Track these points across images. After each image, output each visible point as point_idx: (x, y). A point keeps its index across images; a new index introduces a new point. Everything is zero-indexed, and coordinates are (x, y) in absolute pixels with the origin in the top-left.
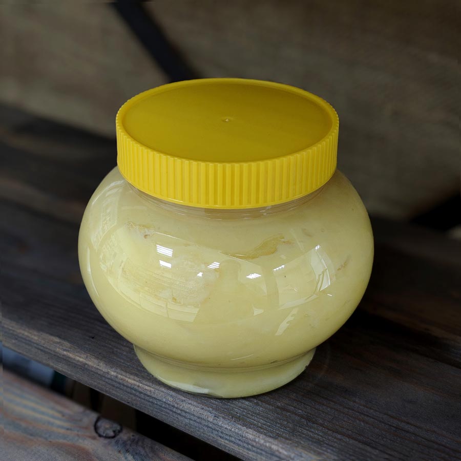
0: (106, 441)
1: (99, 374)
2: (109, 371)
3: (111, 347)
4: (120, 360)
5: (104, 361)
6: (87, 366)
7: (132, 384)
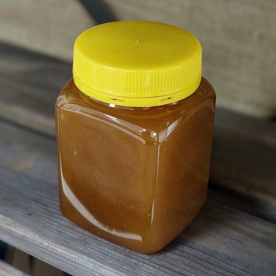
1: (35, 244)
2: (43, 242)
3: (44, 222)
4: (51, 233)
5: (39, 234)
6: (25, 237)
7: (61, 253)
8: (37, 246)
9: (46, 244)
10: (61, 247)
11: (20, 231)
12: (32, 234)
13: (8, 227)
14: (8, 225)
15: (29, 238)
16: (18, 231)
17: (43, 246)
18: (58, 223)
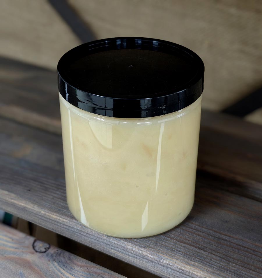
0: (41, 255)
1: (34, 213)
2: (41, 211)
3: (41, 195)
4: (47, 203)
5: (37, 205)
6: (26, 208)
7: (55, 219)
8: (36, 214)
9: (43, 212)
10: (55, 214)
11: (22, 203)
12: (32, 205)
13: (12, 201)
14: (12, 199)
15: (30, 209)
16: (20, 204)
17: (40, 214)
18: (52, 196)
